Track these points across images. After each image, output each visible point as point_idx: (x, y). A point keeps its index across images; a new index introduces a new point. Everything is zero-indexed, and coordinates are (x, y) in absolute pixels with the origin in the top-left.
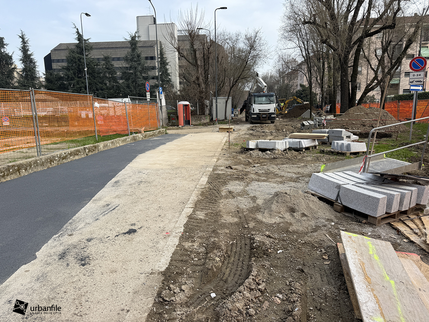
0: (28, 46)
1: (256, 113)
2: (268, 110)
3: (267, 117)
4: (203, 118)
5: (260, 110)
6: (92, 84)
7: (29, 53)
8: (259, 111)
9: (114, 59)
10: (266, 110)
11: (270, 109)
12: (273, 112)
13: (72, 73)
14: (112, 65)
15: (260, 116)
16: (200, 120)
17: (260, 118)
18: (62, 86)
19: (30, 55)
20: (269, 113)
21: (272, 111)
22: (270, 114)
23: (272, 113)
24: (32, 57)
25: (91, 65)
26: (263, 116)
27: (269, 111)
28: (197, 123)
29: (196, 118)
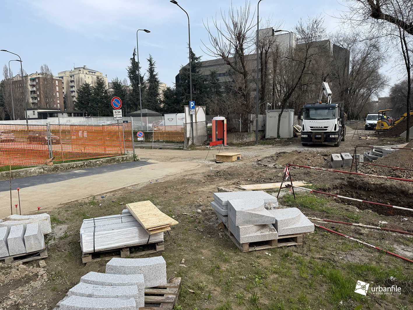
0: (154, 67)
1: (307, 132)
2: (325, 127)
3: (322, 138)
4: (246, 136)
5: (312, 127)
6: (198, 98)
7: (154, 73)
8: (311, 130)
9: (220, 75)
10: (321, 128)
11: (327, 127)
12: (333, 131)
13: (183, 89)
14: (218, 80)
15: (312, 136)
16: (242, 139)
17: (311, 138)
18: (176, 101)
19: (155, 75)
20: (325, 133)
21: (331, 129)
22: (328, 134)
23: (331, 132)
24: (156, 77)
25: (199, 81)
26: (317, 136)
27: (326, 130)
28: (238, 142)
29: (237, 136)
